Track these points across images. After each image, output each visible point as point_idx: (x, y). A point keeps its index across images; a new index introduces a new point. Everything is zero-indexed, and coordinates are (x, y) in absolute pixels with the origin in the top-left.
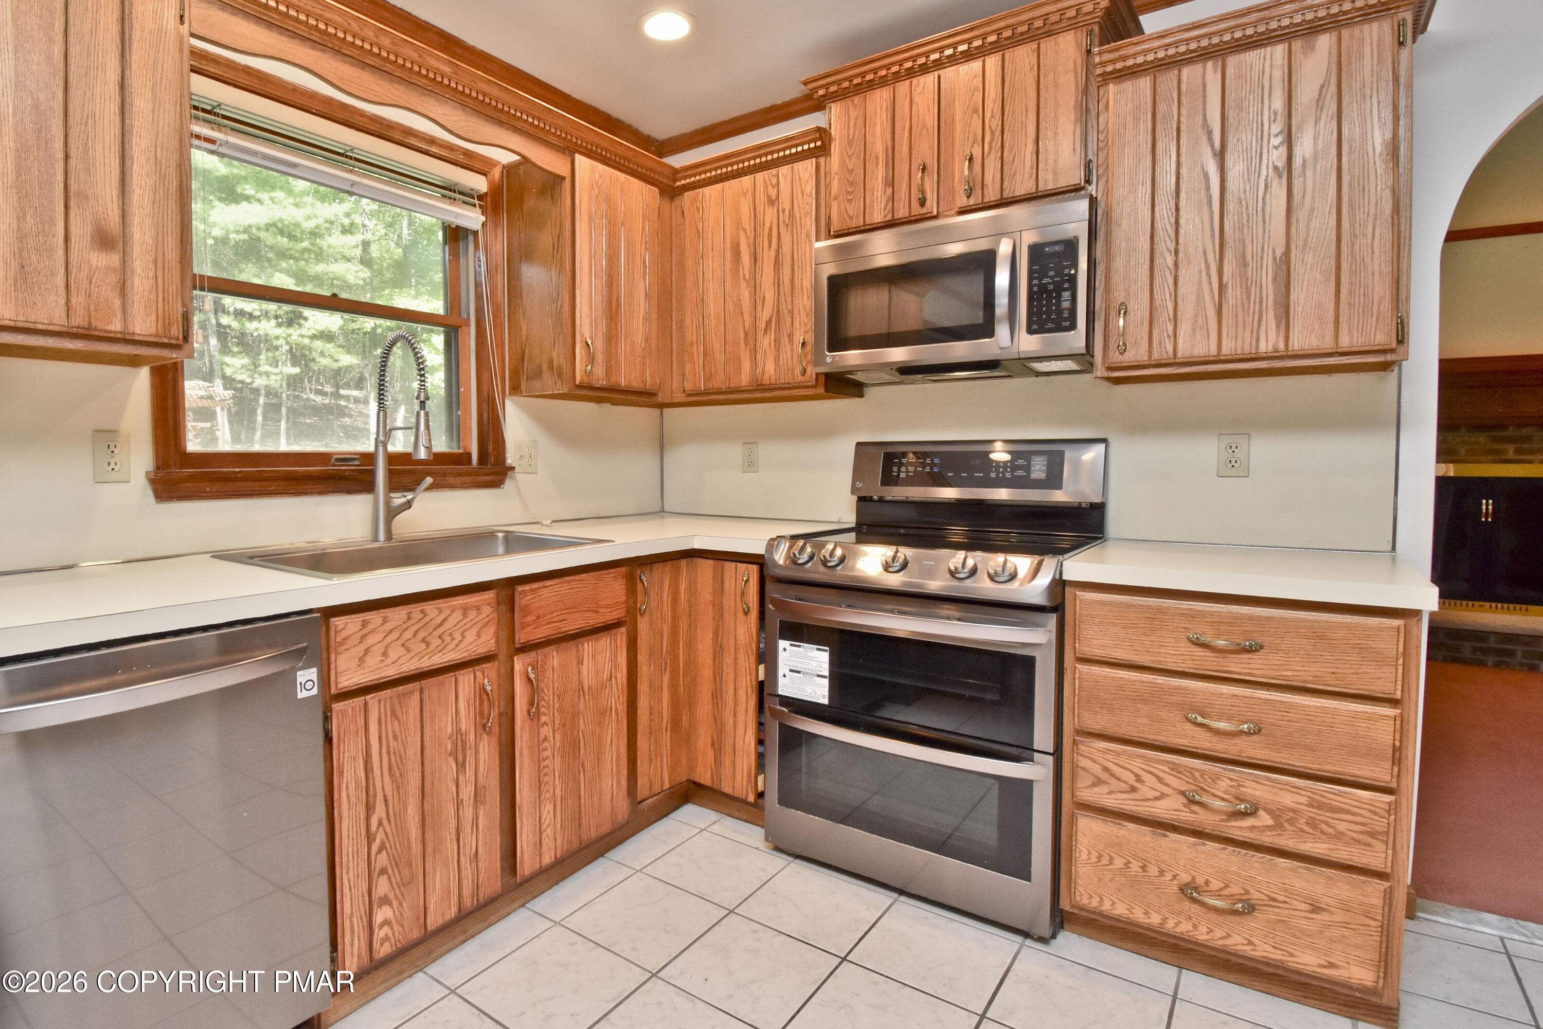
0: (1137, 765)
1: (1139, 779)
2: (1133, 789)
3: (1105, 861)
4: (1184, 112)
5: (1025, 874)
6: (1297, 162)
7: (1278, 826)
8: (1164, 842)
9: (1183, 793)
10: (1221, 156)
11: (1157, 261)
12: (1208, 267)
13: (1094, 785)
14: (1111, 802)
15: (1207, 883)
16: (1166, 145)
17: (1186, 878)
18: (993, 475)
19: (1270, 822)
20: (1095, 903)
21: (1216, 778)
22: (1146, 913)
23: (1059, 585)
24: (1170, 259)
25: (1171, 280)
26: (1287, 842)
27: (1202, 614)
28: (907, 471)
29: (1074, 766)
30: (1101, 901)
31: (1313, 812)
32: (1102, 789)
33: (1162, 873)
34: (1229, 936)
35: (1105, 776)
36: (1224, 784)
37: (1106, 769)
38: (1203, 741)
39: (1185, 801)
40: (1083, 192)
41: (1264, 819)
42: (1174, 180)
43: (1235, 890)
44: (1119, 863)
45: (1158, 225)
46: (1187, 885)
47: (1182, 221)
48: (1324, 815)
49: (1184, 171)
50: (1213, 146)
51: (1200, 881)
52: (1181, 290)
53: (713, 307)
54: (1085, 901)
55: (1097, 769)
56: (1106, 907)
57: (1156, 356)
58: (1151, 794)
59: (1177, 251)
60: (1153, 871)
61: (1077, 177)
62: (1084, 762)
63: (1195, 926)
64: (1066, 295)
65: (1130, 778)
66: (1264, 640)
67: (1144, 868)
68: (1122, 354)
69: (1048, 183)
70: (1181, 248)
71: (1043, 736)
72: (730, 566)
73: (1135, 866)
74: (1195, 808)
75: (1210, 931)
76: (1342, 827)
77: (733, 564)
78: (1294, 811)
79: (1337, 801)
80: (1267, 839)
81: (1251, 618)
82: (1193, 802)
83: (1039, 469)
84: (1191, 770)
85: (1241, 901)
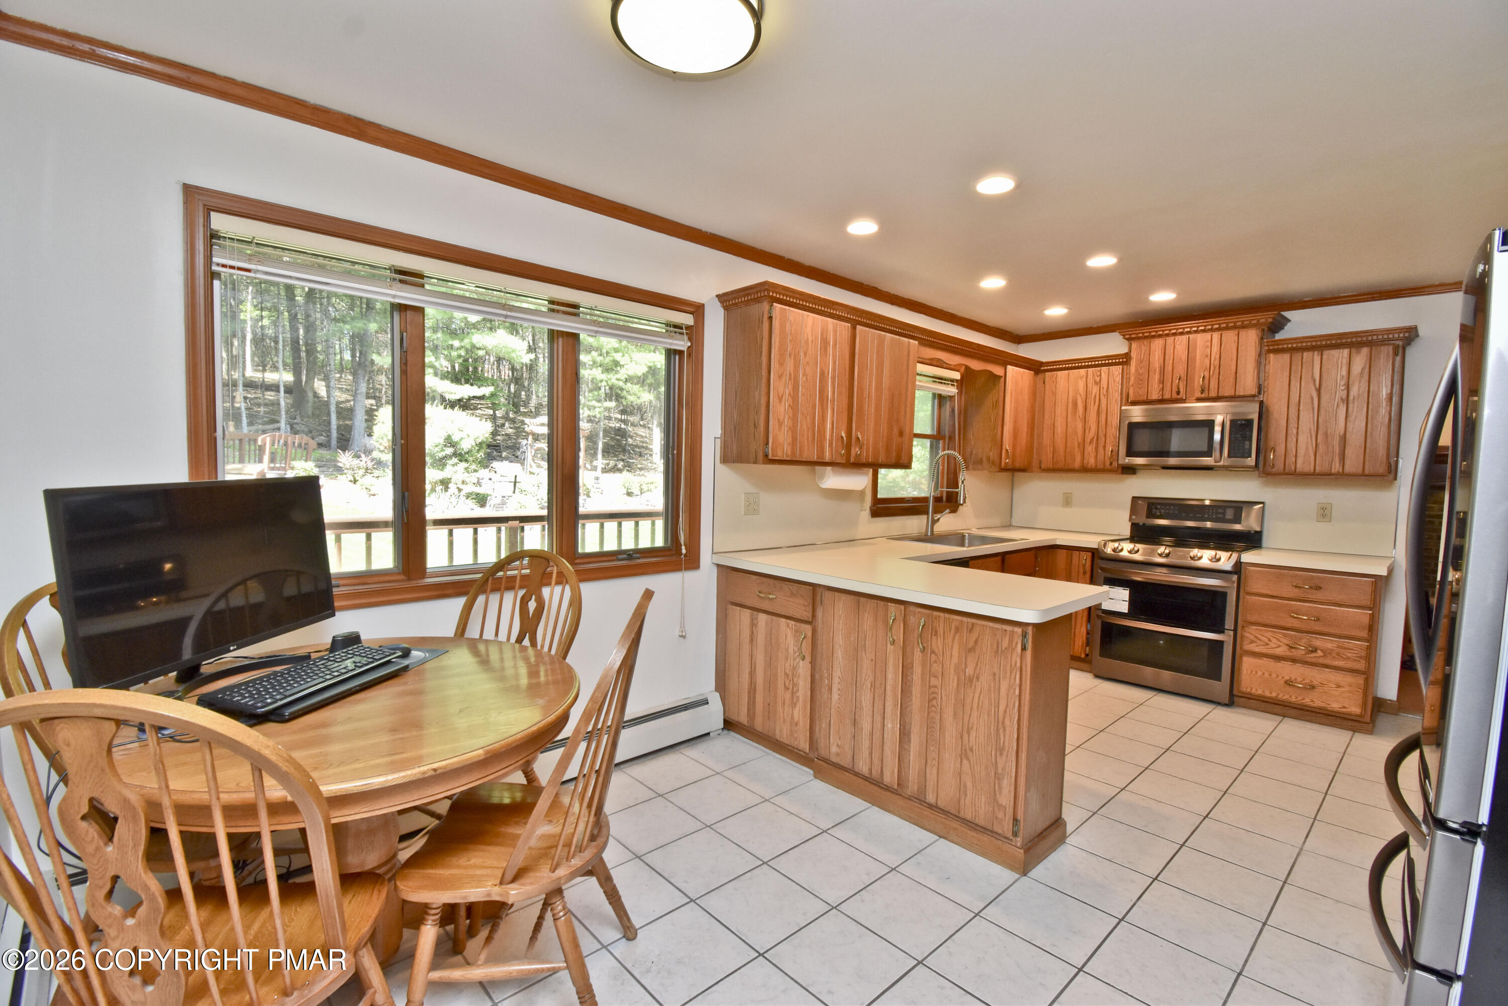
0: (1269, 634)
1: (1270, 640)
2: (1267, 644)
3: (1254, 673)
4: (1303, 370)
5: (1218, 678)
6: (1351, 398)
7: (1325, 656)
8: (1279, 664)
9: (1287, 645)
10: (1319, 391)
11: (1289, 431)
12: (1311, 436)
13: (1251, 643)
14: (1257, 649)
15: (1296, 679)
16: (1295, 384)
17: (1287, 678)
18: (1206, 516)
19: (1322, 654)
20: (1249, 690)
21: (1300, 639)
22: (1271, 693)
23: (1238, 565)
24: (1295, 431)
25: (1295, 440)
26: (1328, 661)
27: (1297, 575)
28: (1160, 512)
29: (1242, 636)
30: (1252, 689)
31: (1338, 650)
32: (1254, 645)
33: (1278, 676)
34: (1304, 699)
35: (1255, 639)
36: (1304, 641)
37: (1256, 637)
38: (1296, 624)
39: (1288, 647)
40: (1256, 399)
41: (1320, 653)
42: (1298, 398)
43: (1307, 681)
44: (1260, 673)
45: (1290, 416)
46: (1288, 680)
47: (1301, 416)
48: (1342, 651)
49: (1302, 395)
50: (1315, 386)
51: (1293, 678)
52: (1299, 445)
53: (1060, 429)
54: (1244, 690)
55: (1252, 637)
56: (1253, 691)
57: (1287, 471)
58: (1274, 646)
59: (1298, 428)
60: (1274, 676)
61: (1254, 391)
62: (1247, 635)
63: (1290, 697)
64: (1247, 443)
65: (1266, 640)
66: (1322, 586)
67: (1270, 675)
68: (1272, 468)
69: (1240, 392)
70: (1300, 427)
71: (1229, 623)
72: (1075, 554)
73: (1267, 674)
74: (1293, 650)
75: (1297, 698)
76: (1349, 655)
77: (1078, 552)
78: (1331, 650)
79: (1347, 645)
80: (1321, 661)
81: (1318, 578)
82: (1291, 647)
83: (1230, 514)
84: (1291, 636)
85: (1310, 685)
